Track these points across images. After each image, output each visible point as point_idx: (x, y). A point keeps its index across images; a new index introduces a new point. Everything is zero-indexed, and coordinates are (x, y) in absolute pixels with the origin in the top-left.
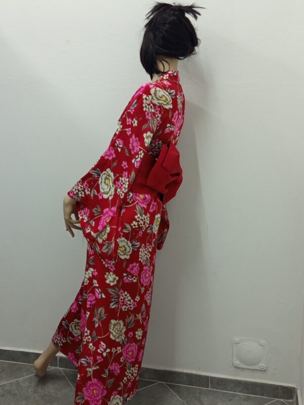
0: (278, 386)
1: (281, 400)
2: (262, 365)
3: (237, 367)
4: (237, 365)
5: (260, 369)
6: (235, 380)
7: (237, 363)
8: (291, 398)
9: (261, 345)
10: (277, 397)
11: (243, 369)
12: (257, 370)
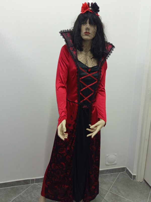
0: (120, 168)
1: (122, 172)
2: (115, 162)
3: (107, 165)
7: (107, 163)
8: (124, 171)
9: (115, 155)
10: (120, 172)
11: (109, 165)
12: (113, 164)
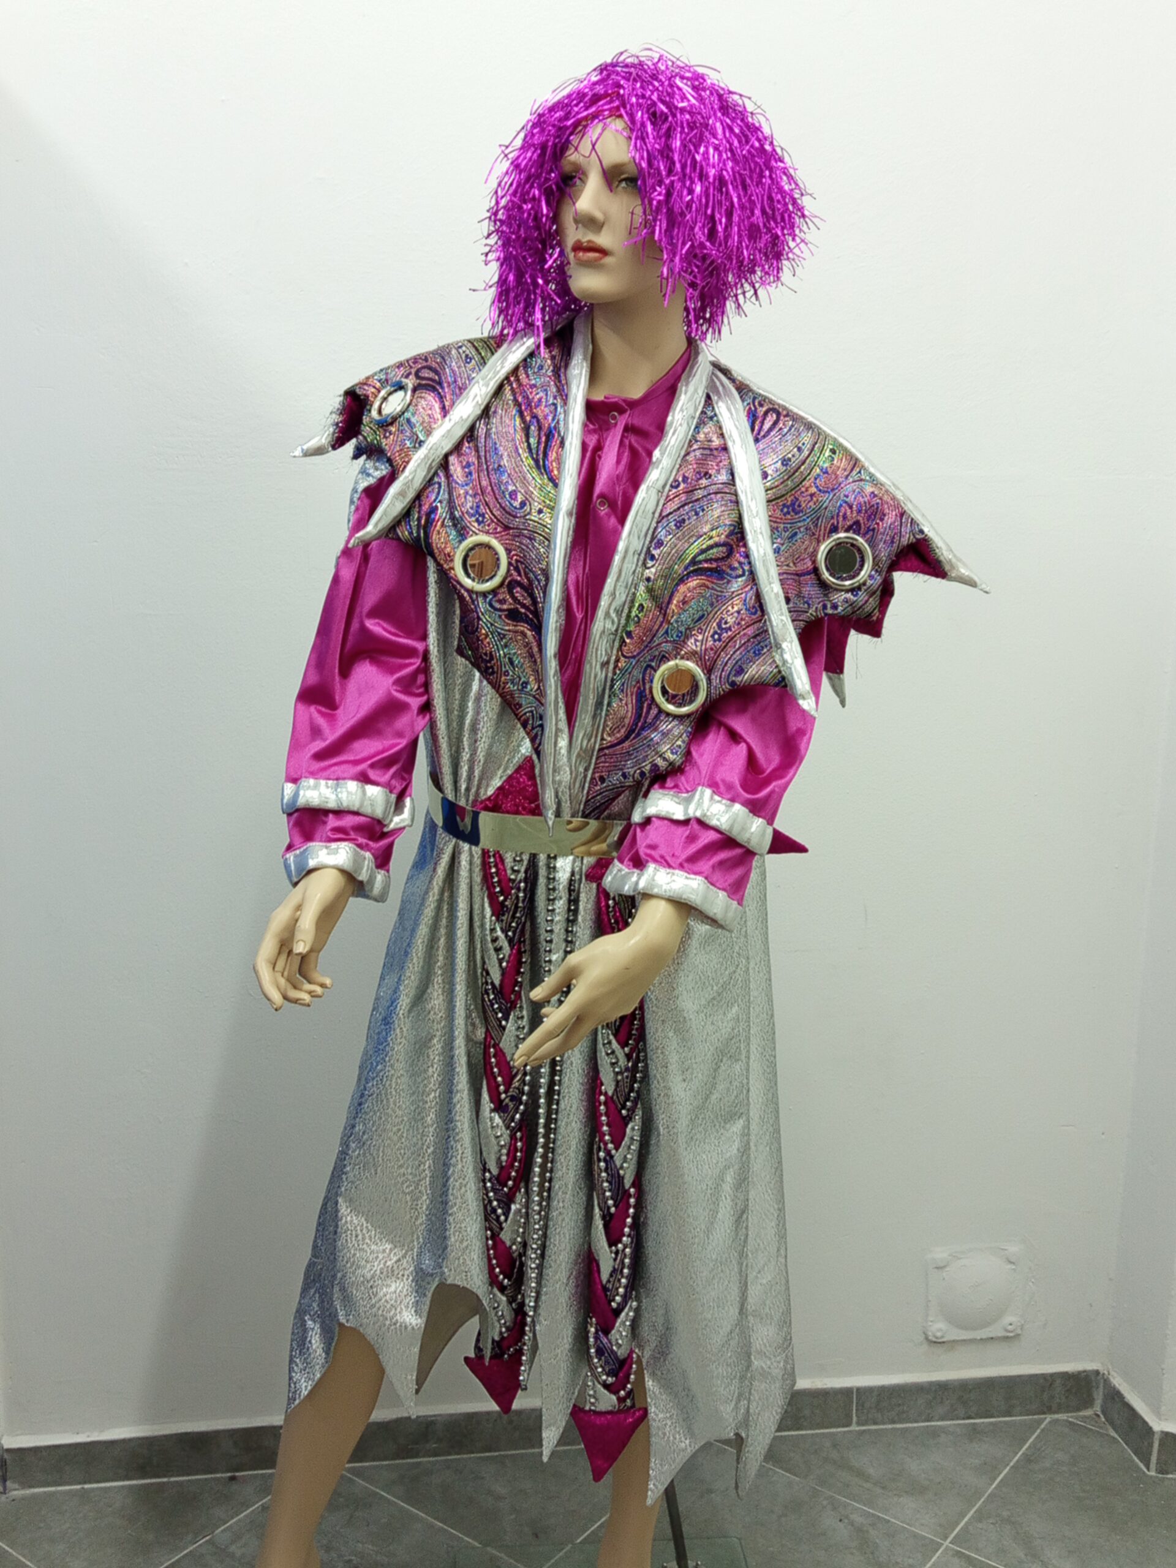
0: (1052, 1375)
1: (1064, 1416)
2: (1009, 1319)
3: (936, 1343)
4: (939, 1334)
5: (1001, 1333)
6: (931, 1383)
7: (939, 1327)
8: (1088, 1402)
9: (1011, 1263)
10: (1049, 1410)
11: (955, 1344)
